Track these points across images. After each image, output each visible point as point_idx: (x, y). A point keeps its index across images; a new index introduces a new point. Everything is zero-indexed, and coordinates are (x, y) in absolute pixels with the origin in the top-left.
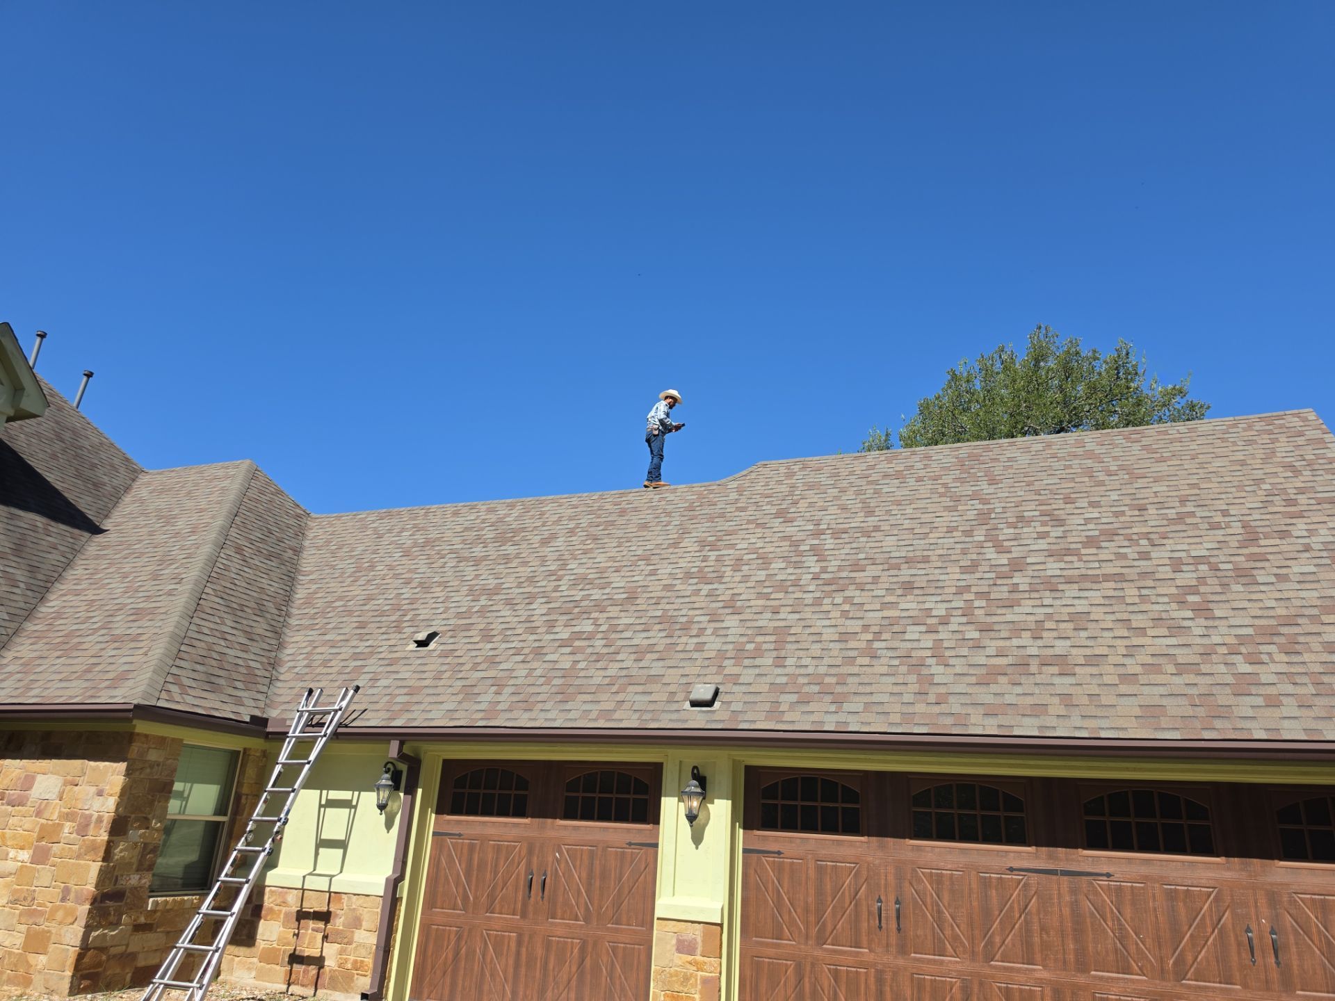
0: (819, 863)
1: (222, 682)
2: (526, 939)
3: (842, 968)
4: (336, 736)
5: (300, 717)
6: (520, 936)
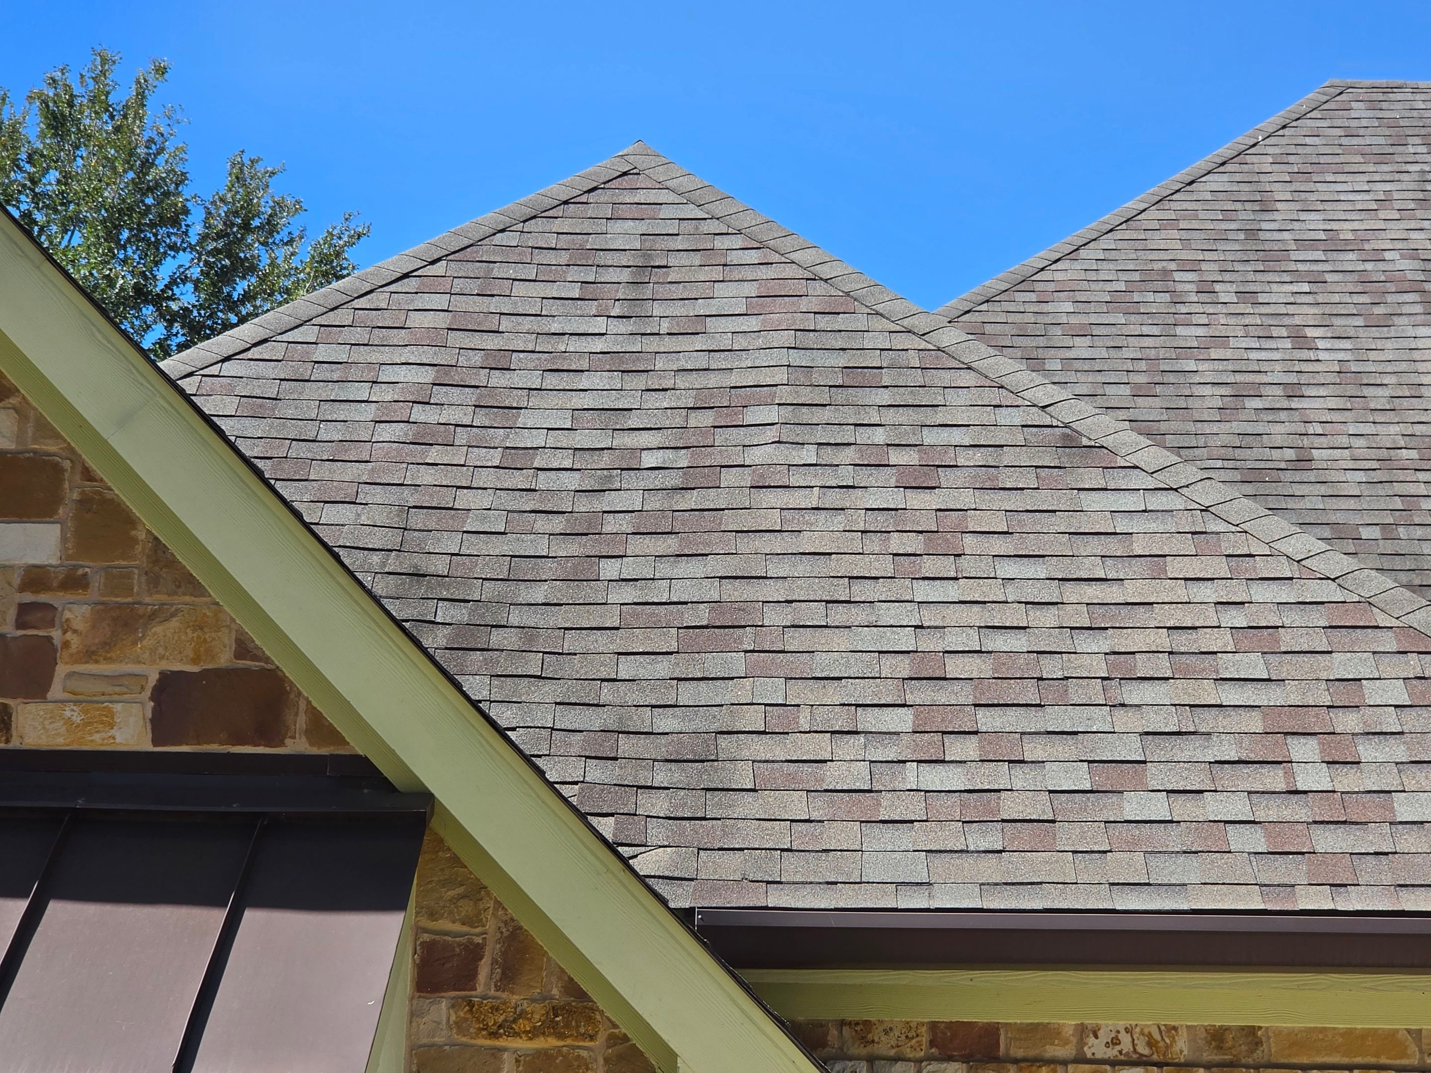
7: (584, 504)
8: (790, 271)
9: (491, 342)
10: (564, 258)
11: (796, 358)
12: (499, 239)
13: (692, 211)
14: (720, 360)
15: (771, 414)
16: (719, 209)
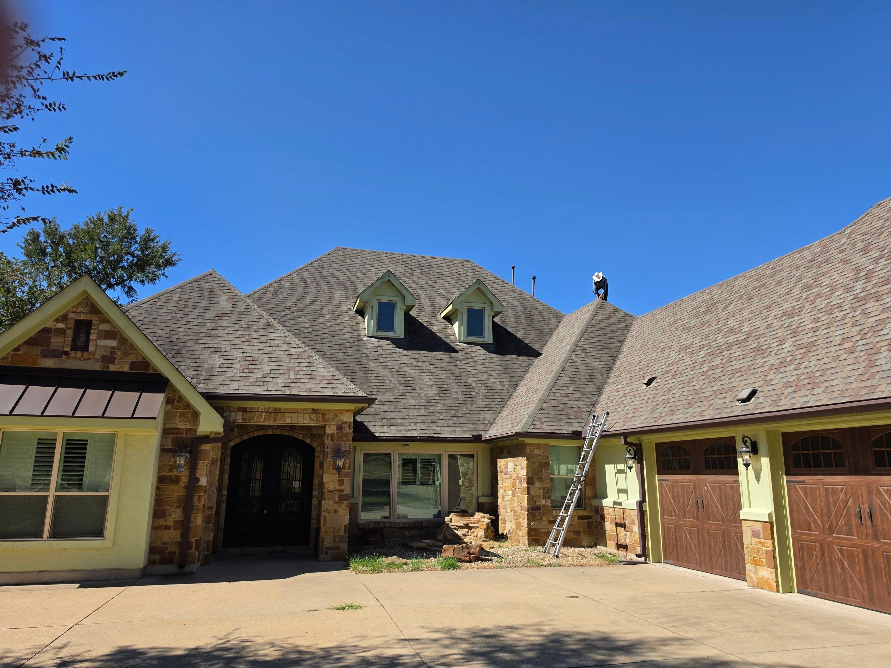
0: (825, 486)
1: (563, 417)
2: (701, 531)
3: (844, 548)
4: (602, 437)
5: (591, 429)
6: (698, 529)
7: (198, 331)
8: (233, 294)
9: (186, 303)
10: (199, 289)
11: (232, 309)
12: (188, 285)
13: (220, 282)
14: (221, 309)
15: (227, 318)
16: (224, 282)
